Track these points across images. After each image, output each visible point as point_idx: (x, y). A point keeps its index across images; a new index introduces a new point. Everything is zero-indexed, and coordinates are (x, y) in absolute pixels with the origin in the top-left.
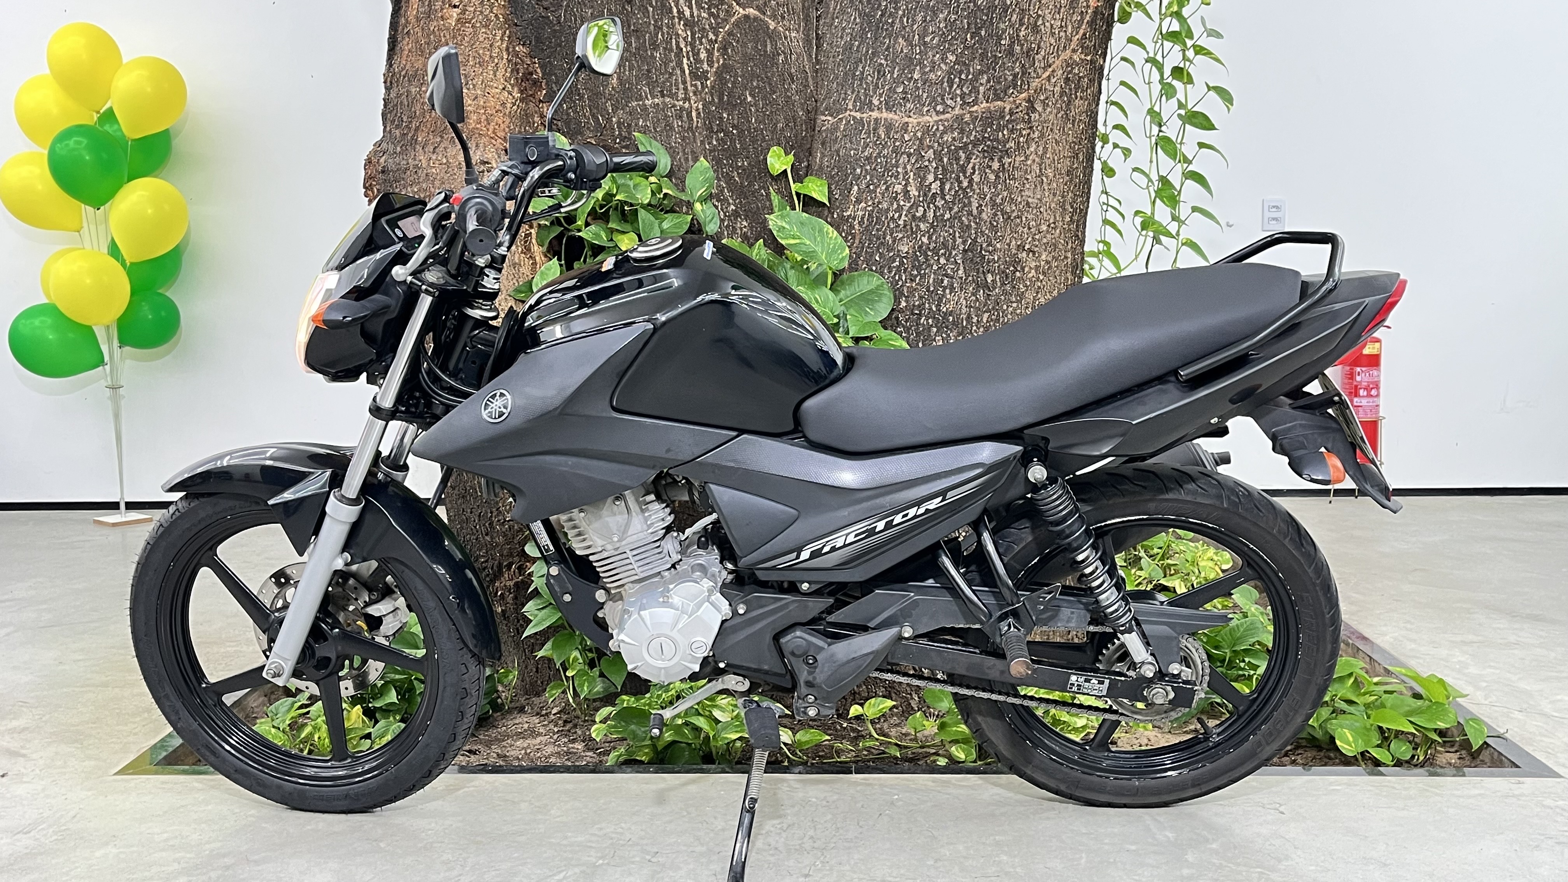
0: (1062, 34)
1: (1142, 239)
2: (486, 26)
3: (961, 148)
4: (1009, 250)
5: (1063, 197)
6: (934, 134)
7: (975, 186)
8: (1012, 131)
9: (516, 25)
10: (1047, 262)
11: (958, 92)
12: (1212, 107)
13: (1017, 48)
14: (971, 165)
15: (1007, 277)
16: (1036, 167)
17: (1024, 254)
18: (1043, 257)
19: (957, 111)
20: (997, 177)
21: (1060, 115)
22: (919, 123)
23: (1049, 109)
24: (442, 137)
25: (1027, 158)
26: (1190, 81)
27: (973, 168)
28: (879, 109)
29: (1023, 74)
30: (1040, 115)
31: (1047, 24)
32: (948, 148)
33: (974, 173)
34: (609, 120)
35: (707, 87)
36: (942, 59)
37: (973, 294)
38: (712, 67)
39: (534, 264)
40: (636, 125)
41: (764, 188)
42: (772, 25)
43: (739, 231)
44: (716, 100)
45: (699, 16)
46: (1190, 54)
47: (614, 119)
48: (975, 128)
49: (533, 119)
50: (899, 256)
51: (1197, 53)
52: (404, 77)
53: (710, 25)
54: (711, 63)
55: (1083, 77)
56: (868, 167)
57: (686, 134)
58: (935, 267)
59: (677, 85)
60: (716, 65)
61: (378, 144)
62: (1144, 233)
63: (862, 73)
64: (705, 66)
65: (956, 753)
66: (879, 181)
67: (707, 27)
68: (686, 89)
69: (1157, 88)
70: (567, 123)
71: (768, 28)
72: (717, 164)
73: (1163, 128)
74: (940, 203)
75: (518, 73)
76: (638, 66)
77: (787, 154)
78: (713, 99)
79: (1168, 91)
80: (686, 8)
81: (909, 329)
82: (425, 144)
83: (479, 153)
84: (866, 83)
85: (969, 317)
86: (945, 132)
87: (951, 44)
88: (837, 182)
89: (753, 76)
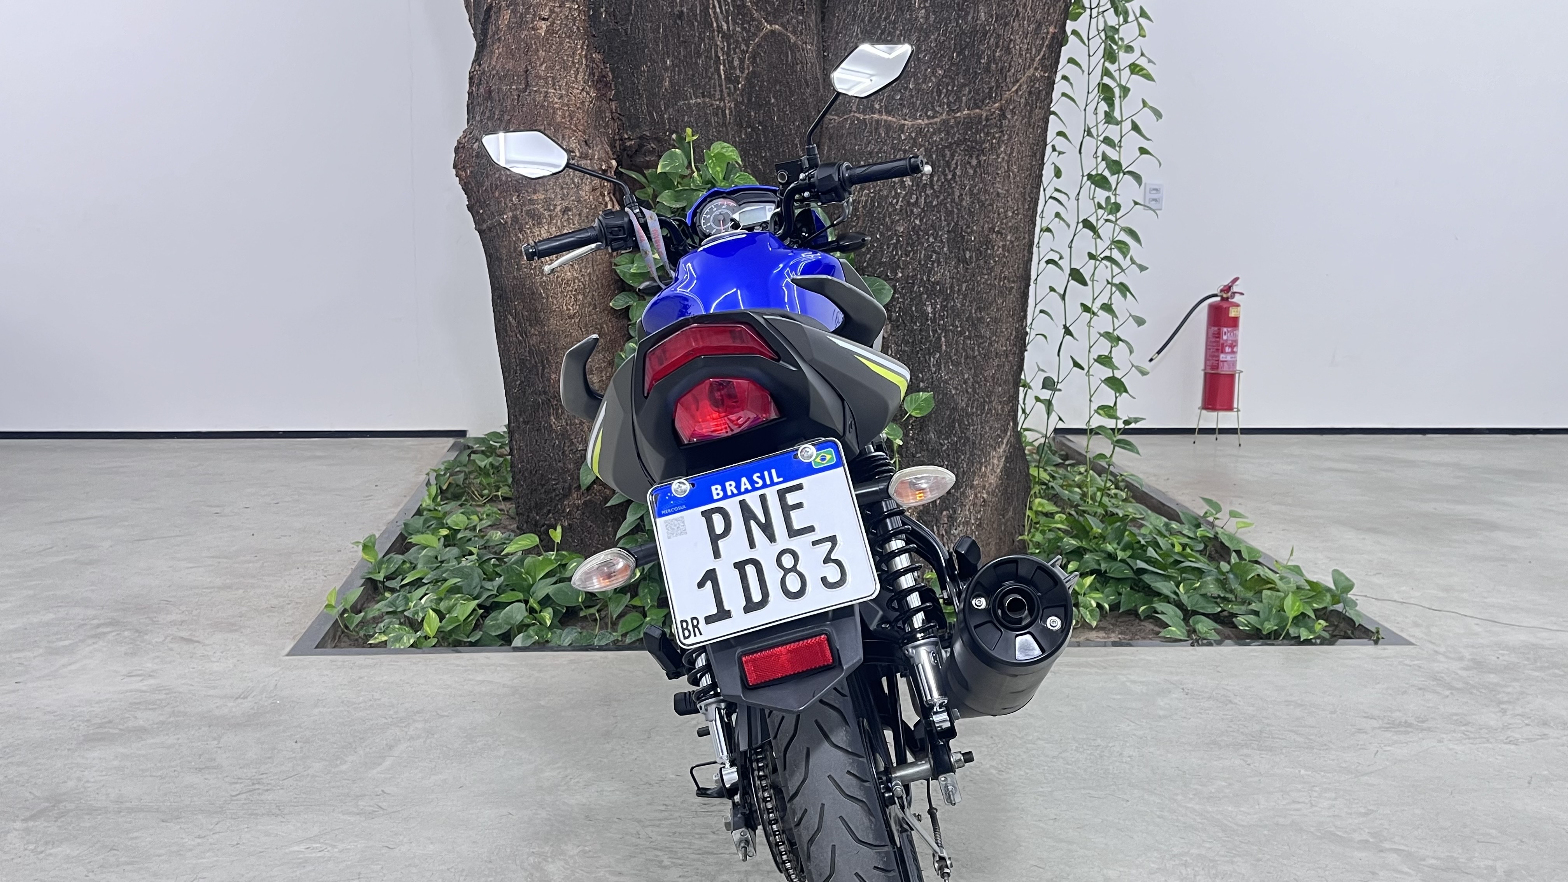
0: (1028, 55)
2: (569, 37)
3: (946, 147)
4: (983, 231)
5: (1024, 188)
6: (925, 136)
7: (957, 179)
8: (987, 134)
9: (594, 36)
10: (1012, 242)
11: (945, 100)
13: (993, 66)
14: (954, 161)
15: (981, 252)
16: (1005, 165)
17: (994, 236)
18: (1009, 238)
19: (944, 116)
20: (975, 171)
21: (1024, 121)
22: (913, 126)
23: (1016, 117)
25: (998, 157)
27: (956, 164)
28: (880, 112)
29: (997, 87)
30: (1009, 121)
31: (1017, 47)
32: (937, 146)
33: (956, 168)
34: (662, 117)
35: (738, 89)
37: (956, 268)
38: (743, 73)
40: (682, 121)
42: (793, 39)
44: (746, 101)
45: (734, 30)
47: (666, 116)
48: (958, 131)
49: (605, 115)
50: (896, 234)
53: (743, 38)
54: (742, 70)
57: (721, 129)
58: (926, 245)
59: (715, 87)
60: (746, 72)
64: (738, 72)
67: (740, 39)
68: (721, 91)
70: (629, 118)
71: (790, 41)
72: (745, 154)
74: (929, 192)
75: (594, 76)
76: (685, 71)
78: (743, 100)
80: (723, 23)
81: (905, 295)
85: (952, 287)
86: (934, 133)
87: (940, 61)
89: (777, 81)
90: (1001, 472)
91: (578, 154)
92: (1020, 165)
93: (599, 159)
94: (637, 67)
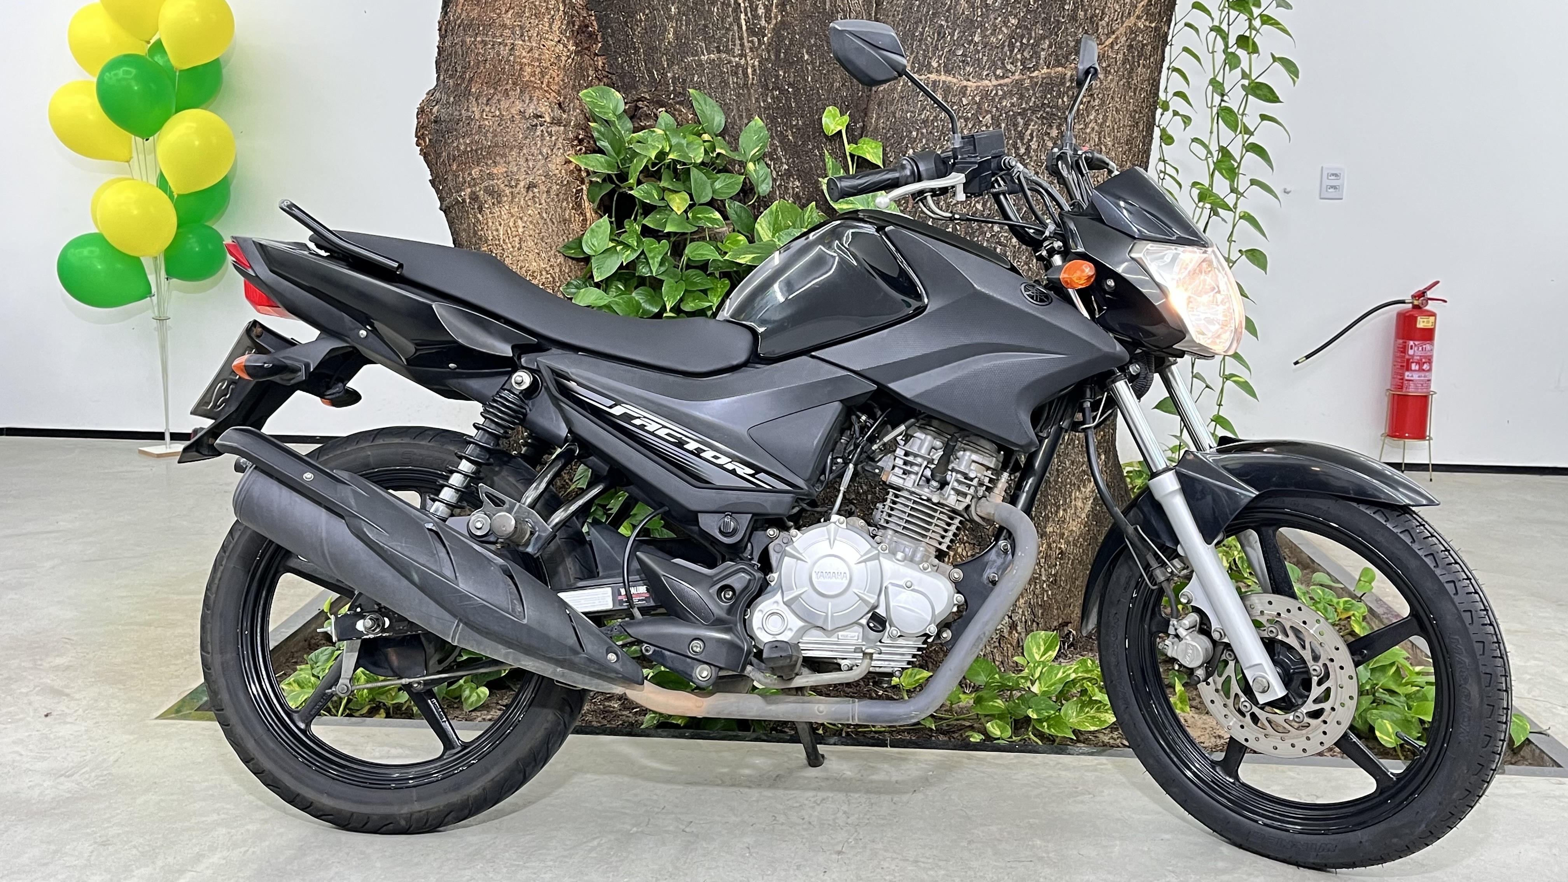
1: (1199, 210)
3: (1019, 114)
6: (993, 100)
7: (1032, 153)
11: (1019, 56)
12: (1277, 78)
13: (1081, 14)
14: (1029, 132)
16: (1094, 136)
19: (1017, 76)
20: (1055, 145)
21: (1122, 83)
22: (978, 87)
23: (1110, 77)
24: (496, 89)
25: (1086, 126)
26: (1255, 50)
27: (1031, 135)
28: (938, 72)
30: (1101, 82)
32: (1006, 113)
33: (1031, 140)
34: (664, 75)
35: (764, 43)
36: (1004, 22)
37: (1026, 264)
38: (769, 23)
39: (585, 220)
40: (691, 81)
41: (818, 148)
43: (791, 191)
44: (772, 57)
46: (1257, 23)
47: (669, 75)
48: (1034, 94)
49: (587, 72)
51: (1263, 23)
52: (459, 26)
54: (768, 20)
55: (1146, 45)
56: (924, 131)
57: (741, 91)
58: (988, 235)
59: (733, 41)
60: (774, 22)
61: (431, 93)
62: (1201, 204)
63: (922, 34)
64: (763, 23)
65: (992, 729)
66: (935, 145)
68: (742, 45)
69: (1220, 57)
70: (622, 77)
72: (771, 122)
73: (1225, 98)
75: (574, 26)
76: (695, 20)
77: (842, 114)
78: (769, 56)
79: (1232, 61)
82: (478, 96)
83: (532, 106)
84: (926, 45)
86: (1003, 97)
87: (1013, 7)
88: (892, 145)
89: (812, 33)
90: (1088, 518)
91: (548, 120)
92: (1115, 137)
93: (577, 126)
94: (631, 15)
